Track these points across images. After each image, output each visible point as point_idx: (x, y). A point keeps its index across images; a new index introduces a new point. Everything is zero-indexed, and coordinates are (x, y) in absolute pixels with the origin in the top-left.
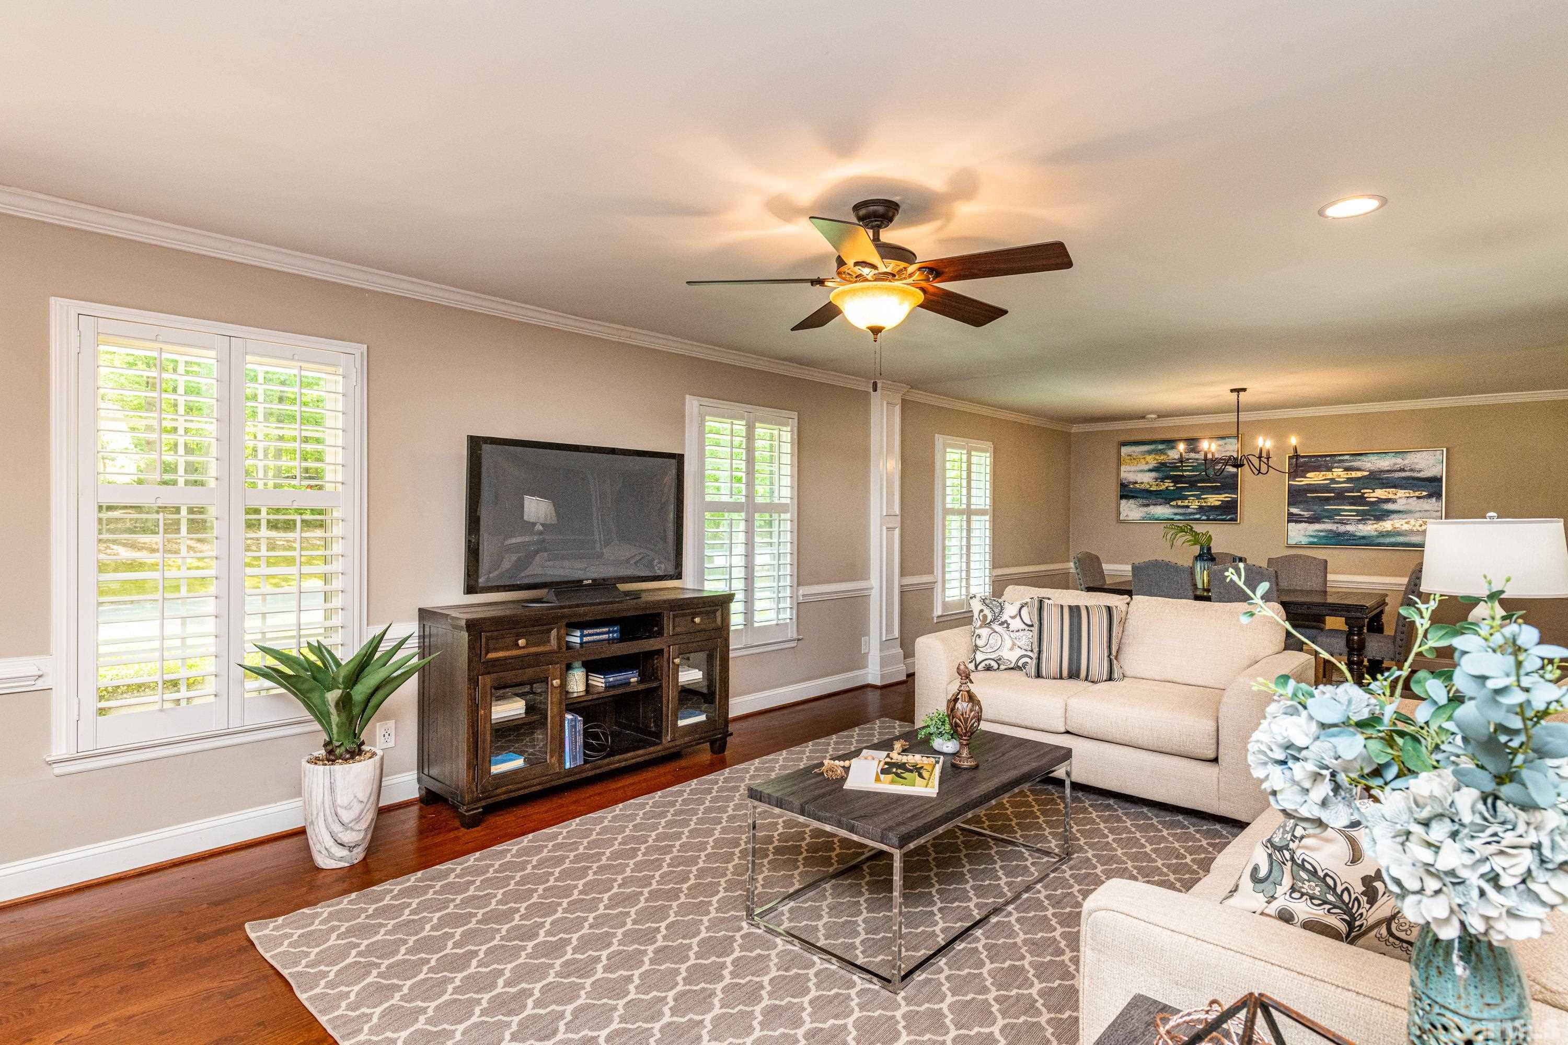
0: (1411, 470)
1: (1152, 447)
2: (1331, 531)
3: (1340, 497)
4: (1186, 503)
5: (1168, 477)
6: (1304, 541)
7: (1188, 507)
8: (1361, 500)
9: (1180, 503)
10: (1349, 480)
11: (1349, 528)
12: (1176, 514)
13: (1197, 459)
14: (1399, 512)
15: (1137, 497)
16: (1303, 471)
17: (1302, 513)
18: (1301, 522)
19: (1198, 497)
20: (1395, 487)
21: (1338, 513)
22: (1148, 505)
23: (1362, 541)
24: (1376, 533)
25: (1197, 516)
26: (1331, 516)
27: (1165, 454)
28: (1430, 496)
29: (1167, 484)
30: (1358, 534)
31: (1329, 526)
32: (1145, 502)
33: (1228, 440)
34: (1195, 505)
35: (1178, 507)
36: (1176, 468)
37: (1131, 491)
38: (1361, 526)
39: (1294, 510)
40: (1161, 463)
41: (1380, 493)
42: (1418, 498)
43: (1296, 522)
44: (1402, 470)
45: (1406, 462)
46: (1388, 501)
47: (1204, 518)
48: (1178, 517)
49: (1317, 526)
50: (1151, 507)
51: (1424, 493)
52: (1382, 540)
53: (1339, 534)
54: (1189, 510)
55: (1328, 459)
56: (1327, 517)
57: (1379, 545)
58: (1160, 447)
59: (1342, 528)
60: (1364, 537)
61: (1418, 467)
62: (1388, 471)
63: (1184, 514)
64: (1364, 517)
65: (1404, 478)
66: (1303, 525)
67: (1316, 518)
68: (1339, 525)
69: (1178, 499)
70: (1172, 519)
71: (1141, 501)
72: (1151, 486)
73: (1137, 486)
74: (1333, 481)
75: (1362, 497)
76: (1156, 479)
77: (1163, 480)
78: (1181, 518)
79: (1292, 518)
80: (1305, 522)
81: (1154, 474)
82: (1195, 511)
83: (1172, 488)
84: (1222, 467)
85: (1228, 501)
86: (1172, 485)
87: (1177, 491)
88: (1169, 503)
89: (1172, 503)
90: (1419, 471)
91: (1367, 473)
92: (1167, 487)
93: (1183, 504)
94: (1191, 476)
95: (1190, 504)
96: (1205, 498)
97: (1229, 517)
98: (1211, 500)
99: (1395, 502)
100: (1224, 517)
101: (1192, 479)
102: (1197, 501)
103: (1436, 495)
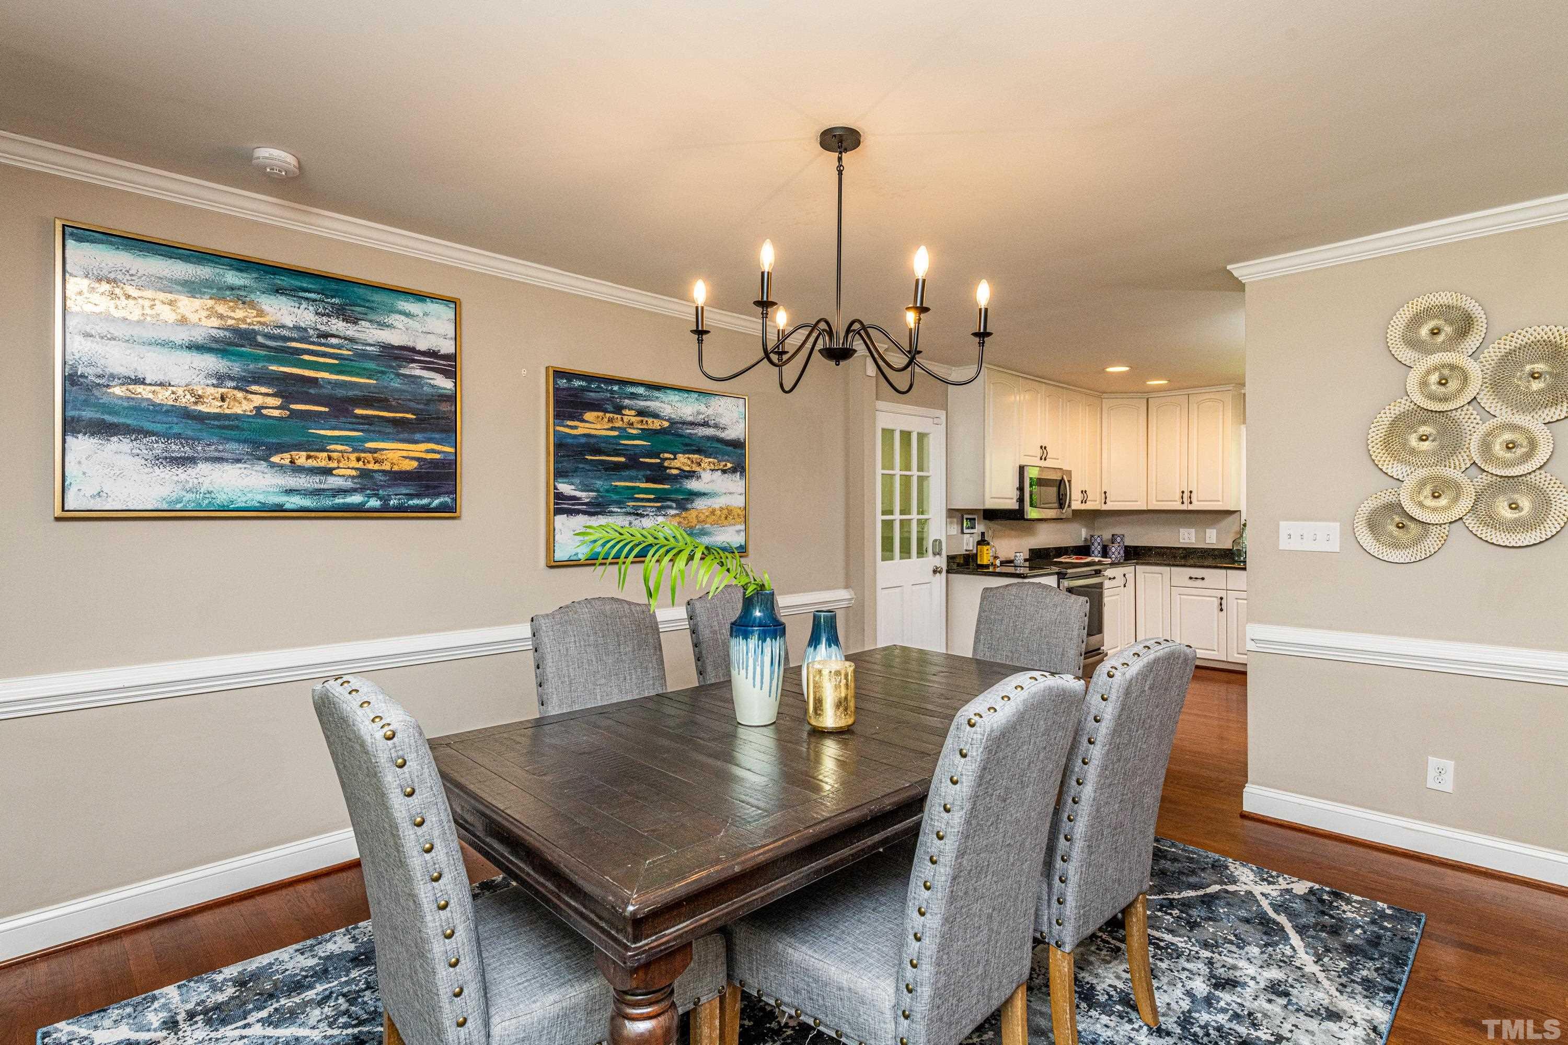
0: (716, 426)
1: (204, 272)
3: (633, 463)
4: (321, 460)
6: (582, 551)
7: (328, 472)
8: (658, 474)
9: (301, 458)
12: (290, 492)
13: (351, 340)
14: (704, 494)
15: (147, 433)
17: (578, 494)
18: (578, 512)
19: (356, 446)
20: (699, 451)
22: (190, 461)
25: (356, 499)
27: (252, 304)
28: (734, 470)
29: (258, 400)
32: (176, 449)
33: (431, 307)
35: (296, 469)
37: (111, 409)
39: (565, 488)
40: (236, 331)
41: (682, 461)
42: (724, 472)
43: (570, 512)
44: (705, 424)
45: (710, 411)
47: (374, 503)
50: (203, 468)
51: (729, 465)
54: (333, 482)
55: (616, 388)
56: (619, 503)
58: (232, 278)
61: (723, 421)
62: (692, 424)
63: (317, 493)
67: (598, 505)
69: (299, 447)
70: (280, 508)
71: (159, 448)
72: (199, 399)
73: (144, 392)
75: (661, 467)
76: (221, 379)
77: (244, 383)
78: (307, 502)
80: (585, 513)
81: (211, 362)
82: (349, 484)
83: (276, 413)
84: (418, 372)
85: (432, 461)
86: (277, 402)
87: (291, 422)
88: (266, 459)
89: (275, 459)
90: (724, 429)
91: (666, 424)
92: (258, 409)
93: (311, 463)
94: (337, 384)
95: (333, 464)
96: (375, 451)
97: (436, 502)
98: (390, 455)
99: (699, 477)
100: (425, 501)
101: (340, 393)
102: (353, 457)
103: (739, 468)
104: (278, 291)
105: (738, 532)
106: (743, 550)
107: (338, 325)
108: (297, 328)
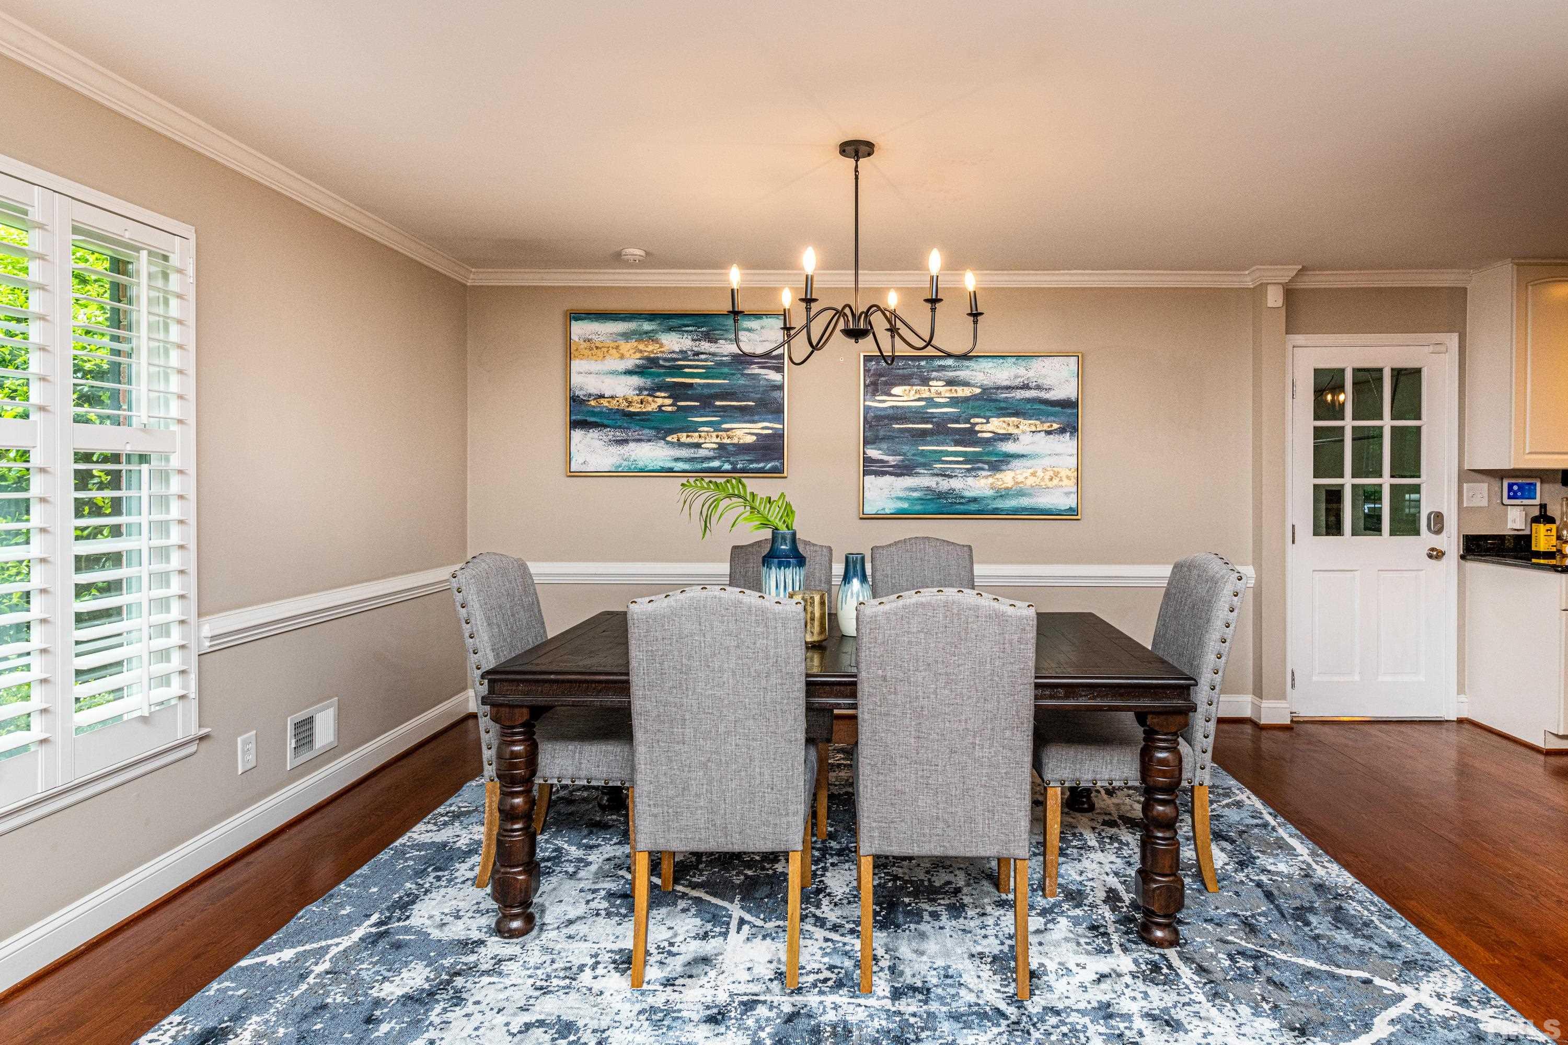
0: (1038, 388)
1: (632, 326)
2: (928, 489)
4: (695, 438)
5: (660, 388)
6: (890, 507)
7: (698, 446)
9: (683, 437)
10: (954, 401)
11: (955, 484)
12: (677, 460)
13: (714, 354)
14: (1023, 456)
15: (605, 426)
16: (886, 383)
17: (885, 458)
18: (884, 473)
19: (716, 427)
20: (1016, 414)
21: (938, 457)
22: (625, 442)
23: (973, 507)
24: (990, 493)
25: (716, 464)
26: (927, 463)
27: (656, 341)
28: (1062, 431)
29: (660, 401)
30: (967, 494)
31: (925, 481)
32: (619, 435)
33: (766, 321)
34: (710, 440)
35: (681, 445)
36: (677, 370)
38: (970, 481)
39: (874, 453)
40: (648, 359)
41: (997, 425)
42: (1049, 433)
44: (1026, 387)
45: (1031, 374)
46: (1006, 437)
47: (727, 466)
48: (681, 466)
49: (908, 481)
50: (632, 445)
51: (1055, 426)
52: (1000, 504)
53: (941, 495)
54: (702, 453)
55: (923, 363)
56: (924, 465)
58: (647, 326)
59: (944, 485)
60: (975, 500)
61: (1046, 382)
62: (1008, 388)
64: (974, 464)
65: (1029, 400)
66: (888, 478)
67: (906, 467)
68: (939, 479)
69: (682, 430)
70: (671, 470)
71: (611, 434)
72: (630, 403)
73: (604, 402)
74: (930, 401)
75: (972, 431)
76: (641, 390)
77: (652, 391)
78: (687, 466)
79: (871, 467)
80: (891, 474)
81: (636, 381)
82: (711, 454)
83: (670, 409)
85: (767, 436)
86: (669, 401)
87: (678, 414)
88: (664, 439)
89: (669, 439)
90: (1048, 390)
91: (978, 391)
92: (660, 407)
93: (689, 440)
95: (702, 441)
97: (769, 466)
98: (738, 432)
99: (1016, 439)
100: (761, 465)
102: (714, 434)
103: (1071, 428)
104: (671, 329)
105: (1068, 494)
106: (1072, 513)
107: (705, 346)
108: (681, 352)
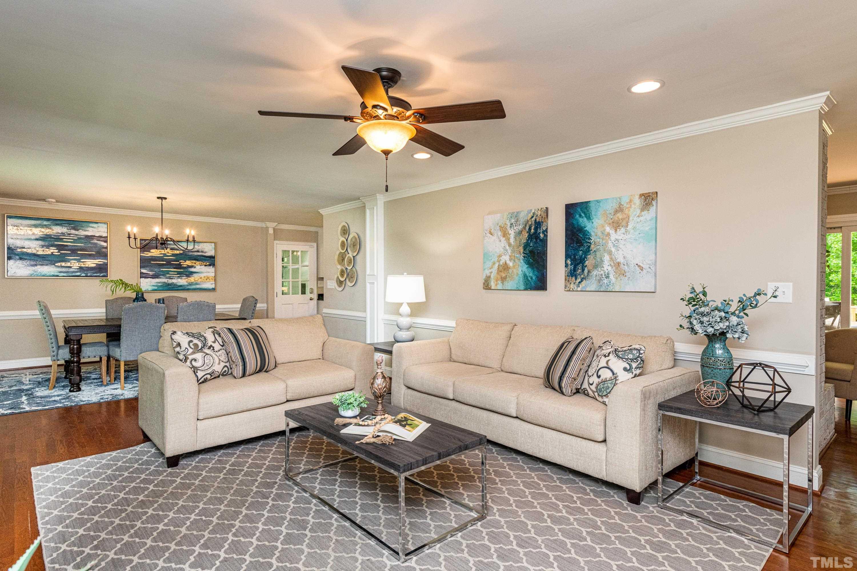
0: (202, 252)
1: (38, 222)
2: (164, 282)
3: (169, 263)
4: (68, 264)
5: (52, 246)
6: (150, 288)
7: (70, 267)
8: (179, 266)
9: (63, 264)
10: (173, 255)
11: (174, 281)
12: (61, 272)
13: (77, 235)
14: (197, 272)
15: (25, 259)
16: (148, 248)
17: (148, 272)
18: (148, 277)
19: (79, 261)
20: (195, 260)
21: (168, 272)
22: (35, 265)
23: (180, 288)
24: (186, 284)
25: (78, 274)
26: (164, 274)
27: (50, 229)
28: (210, 265)
29: (52, 251)
30: (178, 284)
31: (163, 280)
32: (32, 263)
33: (99, 225)
34: (75, 265)
35: (62, 267)
36: (59, 239)
37: (18, 254)
38: (179, 280)
39: (144, 271)
40: (46, 235)
41: (188, 263)
42: (206, 266)
43: (145, 278)
44: (198, 251)
45: (200, 247)
46: (192, 267)
47: (83, 275)
48: (62, 274)
49: (157, 280)
50: (39, 267)
51: (208, 264)
52: (189, 287)
53: (169, 285)
54: (71, 270)
56: (163, 275)
57: (188, 289)
58: (46, 223)
59: (170, 281)
60: (181, 286)
61: (205, 250)
62: (192, 251)
63: (67, 272)
64: (180, 275)
65: (199, 256)
66: (149, 279)
67: (156, 275)
68: (168, 279)
69: (62, 261)
70: (58, 276)
71: (28, 262)
72: (37, 251)
73: (25, 250)
74: (165, 255)
76: (42, 246)
77: (48, 247)
78: (65, 275)
79: (143, 276)
80: (150, 278)
81: (40, 243)
82: (76, 270)
83: (57, 254)
84: (96, 242)
85: (101, 264)
86: (57, 251)
87: (61, 255)
88: (54, 264)
89: (56, 264)
90: (205, 253)
91: (182, 252)
92: (52, 253)
93: (66, 265)
94: (73, 246)
95: (71, 265)
96: (84, 262)
97: (102, 275)
98: (88, 263)
99: (195, 267)
100: (98, 274)
101: (73, 248)
102: (77, 263)
103: (213, 264)
104: (57, 225)
105: (212, 284)
106: (214, 290)
107: (73, 232)
108: (62, 233)
